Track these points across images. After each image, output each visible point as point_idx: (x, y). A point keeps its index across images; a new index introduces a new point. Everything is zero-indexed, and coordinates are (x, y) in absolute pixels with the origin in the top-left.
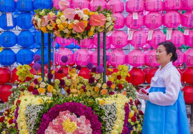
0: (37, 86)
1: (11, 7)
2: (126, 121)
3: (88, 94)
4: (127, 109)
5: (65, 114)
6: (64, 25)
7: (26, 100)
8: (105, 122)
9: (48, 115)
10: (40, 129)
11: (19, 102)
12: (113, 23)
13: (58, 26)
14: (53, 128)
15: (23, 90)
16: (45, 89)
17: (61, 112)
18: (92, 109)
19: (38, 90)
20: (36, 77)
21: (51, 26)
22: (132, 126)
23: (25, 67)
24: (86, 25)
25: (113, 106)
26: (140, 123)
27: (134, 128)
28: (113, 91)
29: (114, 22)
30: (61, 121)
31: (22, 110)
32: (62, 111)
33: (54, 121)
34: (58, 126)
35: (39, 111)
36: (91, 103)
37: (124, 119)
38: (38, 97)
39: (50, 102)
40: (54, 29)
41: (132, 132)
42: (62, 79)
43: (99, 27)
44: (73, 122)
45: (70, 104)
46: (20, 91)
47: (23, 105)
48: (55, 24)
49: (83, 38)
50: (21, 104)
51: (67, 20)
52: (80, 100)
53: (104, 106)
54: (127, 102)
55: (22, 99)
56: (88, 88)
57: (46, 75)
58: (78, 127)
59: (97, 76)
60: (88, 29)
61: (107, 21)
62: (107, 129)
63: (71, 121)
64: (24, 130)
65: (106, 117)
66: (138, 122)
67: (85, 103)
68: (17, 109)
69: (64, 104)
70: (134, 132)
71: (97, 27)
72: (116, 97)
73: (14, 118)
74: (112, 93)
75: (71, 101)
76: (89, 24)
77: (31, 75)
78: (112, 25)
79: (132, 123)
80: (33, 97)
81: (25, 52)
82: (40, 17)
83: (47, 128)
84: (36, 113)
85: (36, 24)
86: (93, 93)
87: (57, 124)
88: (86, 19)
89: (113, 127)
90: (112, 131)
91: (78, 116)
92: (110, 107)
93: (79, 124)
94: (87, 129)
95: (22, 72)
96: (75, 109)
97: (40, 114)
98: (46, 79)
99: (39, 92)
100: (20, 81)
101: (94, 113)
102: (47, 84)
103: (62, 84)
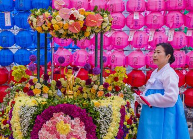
0: (32, 87)
1: (10, 6)
2: (121, 124)
3: (85, 95)
4: (122, 111)
5: (59, 116)
6: (59, 25)
7: (20, 101)
8: (100, 125)
9: (42, 116)
10: (34, 130)
11: (13, 103)
12: (110, 24)
13: (53, 26)
14: (47, 130)
15: (18, 91)
16: (40, 90)
17: (54, 114)
18: (87, 111)
19: (34, 91)
20: (31, 77)
21: (46, 26)
22: (128, 129)
23: (20, 67)
24: (82, 25)
25: (109, 108)
26: (136, 126)
27: (130, 131)
28: (110, 93)
29: (111, 22)
30: (55, 123)
31: (17, 111)
32: (56, 113)
33: (47, 122)
34: (52, 127)
35: (33, 112)
36: (86, 105)
37: (119, 122)
38: (32, 98)
39: (44, 103)
40: (49, 29)
41: (127, 135)
42: (59, 80)
43: (96, 27)
44: (67, 124)
45: (65, 105)
46: (15, 92)
47: (17, 106)
48: (50, 24)
49: (80, 38)
50: (16, 105)
51: (63, 20)
52: (75, 102)
53: (99, 108)
54: (124, 105)
55: (17, 99)
56: (84, 89)
57: (42, 75)
58: (72, 129)
59: (94, 78)
60: (84, 29)
61: (103, 22)
62: (101, 132)
63: (65, 123)
64: (17, 131)
65: (101, 119)
66: (134, 125)
67: (79, 105)
68: (12, 110)
69: (58, 105)
70: (130, 135)
71: (94, 27)
72: (113, 99)
73: (8, 119)
74: (108, 95)
75: (65, 103)
76: (85, 25)
77: (26, 76)
78: (109, 25)
79: (128, 126)
80: (28, 98)
81: (23, 52)
82: (36, 16)
83: (40, 130)
84: (29, 114)
85: (32, 24)
86: (90, 95)
87: (50, 126)
88: (82, 19)
89: (108, 130)
90: (107, 134)
91: (72, 118)
92: (105, 110)
93: (73, 126)
94: (81, 131)
95: (18, 72)
96: (70, 110)
97: (34, 115)
98: (42, 80)
99: (35, 93)
100: (16, 82)
101: (89, 115)
102: (43, 85)
103: (59, 85)
